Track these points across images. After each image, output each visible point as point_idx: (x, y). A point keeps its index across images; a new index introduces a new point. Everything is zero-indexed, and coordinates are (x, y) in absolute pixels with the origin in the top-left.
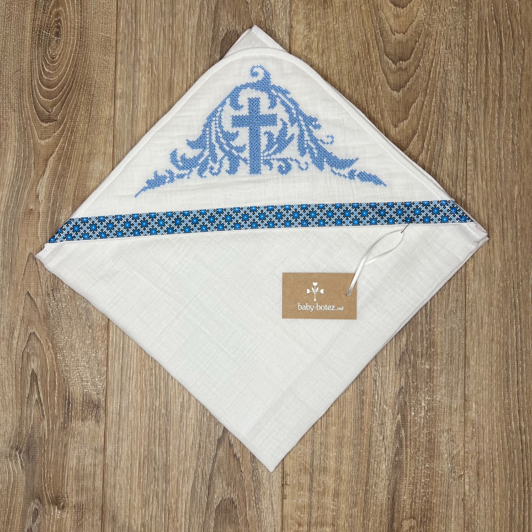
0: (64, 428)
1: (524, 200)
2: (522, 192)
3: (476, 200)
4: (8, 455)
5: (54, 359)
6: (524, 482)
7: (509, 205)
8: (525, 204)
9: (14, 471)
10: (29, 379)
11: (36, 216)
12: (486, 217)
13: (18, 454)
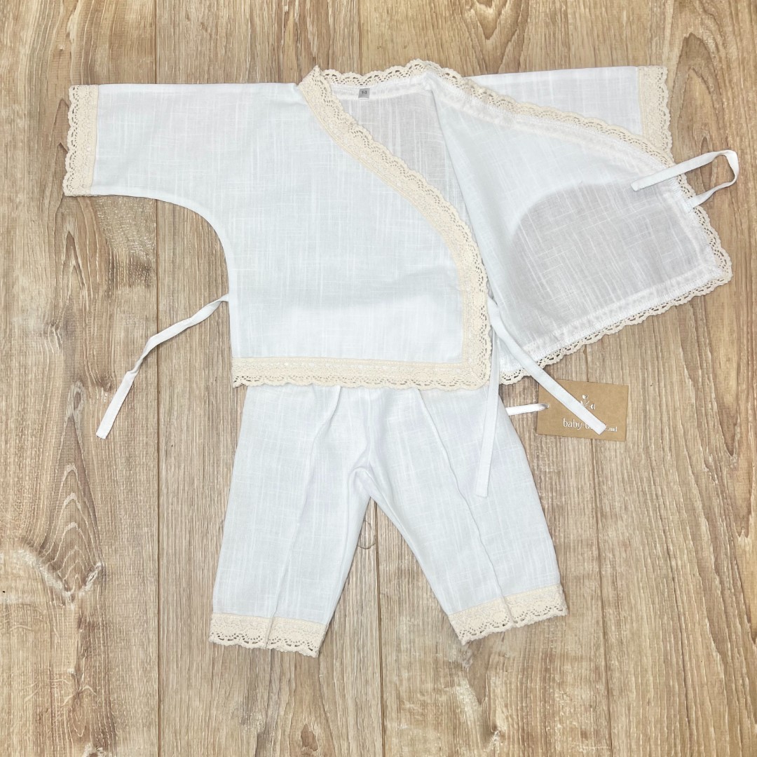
0: (109, 295)
1: (634, 27)
2: (631, 18)
3: (579, 29)
4: (42, 332)
5: (94, 218)
6: (656, 347)
7: (617, 34)
8: (636, 31)
9: (50, 351)
10: (65, 242)
11: (67, 57)
12: (592, 49)
13: (54, 331)
